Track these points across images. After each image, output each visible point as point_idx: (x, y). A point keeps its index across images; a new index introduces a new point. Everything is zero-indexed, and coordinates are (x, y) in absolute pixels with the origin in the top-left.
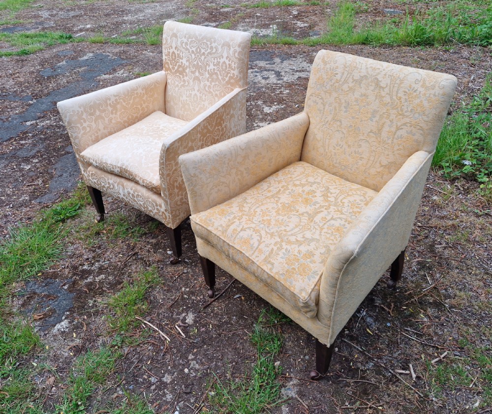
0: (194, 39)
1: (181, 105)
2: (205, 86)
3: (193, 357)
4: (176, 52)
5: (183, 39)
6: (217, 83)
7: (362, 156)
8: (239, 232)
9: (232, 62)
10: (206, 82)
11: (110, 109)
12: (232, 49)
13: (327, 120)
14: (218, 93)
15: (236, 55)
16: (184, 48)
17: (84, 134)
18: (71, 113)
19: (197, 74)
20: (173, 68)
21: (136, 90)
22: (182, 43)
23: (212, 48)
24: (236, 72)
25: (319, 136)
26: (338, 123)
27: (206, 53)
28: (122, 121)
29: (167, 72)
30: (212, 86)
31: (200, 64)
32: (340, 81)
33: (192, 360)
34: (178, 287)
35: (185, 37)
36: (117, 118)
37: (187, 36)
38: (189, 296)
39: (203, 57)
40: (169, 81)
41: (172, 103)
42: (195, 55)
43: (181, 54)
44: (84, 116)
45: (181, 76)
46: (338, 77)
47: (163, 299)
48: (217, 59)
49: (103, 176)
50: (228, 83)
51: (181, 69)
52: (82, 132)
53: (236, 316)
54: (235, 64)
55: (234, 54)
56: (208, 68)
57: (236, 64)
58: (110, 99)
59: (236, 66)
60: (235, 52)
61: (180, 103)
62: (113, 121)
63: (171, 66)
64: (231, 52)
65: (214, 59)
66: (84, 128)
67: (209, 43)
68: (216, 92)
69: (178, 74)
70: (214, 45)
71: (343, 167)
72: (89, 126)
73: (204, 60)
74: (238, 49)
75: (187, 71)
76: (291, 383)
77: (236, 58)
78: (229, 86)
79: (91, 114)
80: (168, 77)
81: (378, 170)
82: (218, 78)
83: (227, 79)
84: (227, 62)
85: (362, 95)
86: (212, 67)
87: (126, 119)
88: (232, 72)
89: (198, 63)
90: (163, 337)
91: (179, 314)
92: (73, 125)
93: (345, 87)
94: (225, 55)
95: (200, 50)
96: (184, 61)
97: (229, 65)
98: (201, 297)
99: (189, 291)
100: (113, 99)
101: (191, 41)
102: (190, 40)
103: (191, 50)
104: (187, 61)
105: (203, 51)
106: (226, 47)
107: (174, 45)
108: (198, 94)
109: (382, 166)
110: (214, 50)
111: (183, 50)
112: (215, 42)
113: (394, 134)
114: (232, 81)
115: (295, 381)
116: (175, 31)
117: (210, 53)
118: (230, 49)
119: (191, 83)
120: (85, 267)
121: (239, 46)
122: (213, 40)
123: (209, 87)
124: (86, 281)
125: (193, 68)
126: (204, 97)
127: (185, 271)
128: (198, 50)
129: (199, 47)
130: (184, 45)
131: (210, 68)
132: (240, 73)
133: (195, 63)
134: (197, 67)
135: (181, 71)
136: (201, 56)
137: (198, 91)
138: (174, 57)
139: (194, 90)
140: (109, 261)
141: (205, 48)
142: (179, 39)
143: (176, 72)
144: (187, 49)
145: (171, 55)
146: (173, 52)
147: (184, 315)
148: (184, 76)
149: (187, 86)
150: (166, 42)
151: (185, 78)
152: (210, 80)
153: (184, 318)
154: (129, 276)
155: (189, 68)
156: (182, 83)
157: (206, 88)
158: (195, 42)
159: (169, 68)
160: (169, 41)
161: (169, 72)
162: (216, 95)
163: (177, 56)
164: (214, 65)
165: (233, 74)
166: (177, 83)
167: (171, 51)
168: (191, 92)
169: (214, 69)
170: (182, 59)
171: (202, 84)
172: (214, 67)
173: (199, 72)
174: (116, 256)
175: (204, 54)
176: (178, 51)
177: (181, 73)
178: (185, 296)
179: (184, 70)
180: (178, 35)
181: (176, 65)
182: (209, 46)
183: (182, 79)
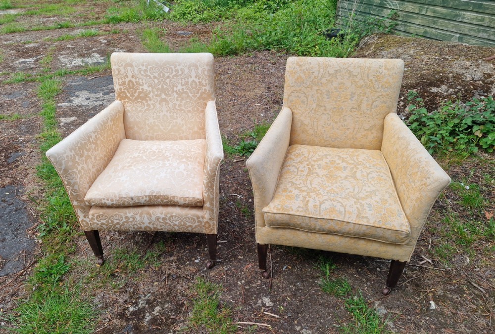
0: (154, 65)
1: (148, 128)
2: (174, 105)
3: (299, 327)
4: (134, 80)
5: (141, 67)
6: (188, 100)
7: (348, 127)
8: (320, 206)
9: (202, 80)
10: (175, 102)
11: (93, 146)
12: (200, 70)
13: (311, 108)
14: (190, 109)
15: (206, 73)
16: (142, 75)
17: (81, 177)
18: (66, 159)
19: (163, 96)
20: (133, 96)
21: (107, 122)
22: (140, 71)
23: (177, 71)
24: (208, 88)
25: (307, 121)
26: (323, 108)
27: (171, 76)
28: (103, 156)
29: (123, 101)
30: (183, 104)
31: (165, 87)
32: (318, 77)
33: (301, 329)
34: (234, 284)
35: (143, 65)
36: (99, 154)
37: (145, 64)
38: (250, 286)
39: (168, 81)
40: (128, 108)
41: (136, 129)
42: (158, 80)
43: (140, 81)
44: (77, 160)
45: (144, 102)
46: (316, 74)
47: (233, 298)
48: (185, 80)
49: (117, 213)
50: (200, 98)
51: (142, 95)
52: (79, 176)
53: (298, 282)
54: (205, 81)
55: (204, 72)
56: (175, 89)
57: (207, 81)
58: (91, 137)
59: (207, 82)
60: (203, 71)
61: (147, 126)
62: (98, 158)
63: (128, 95)
64: (200, 71)
65: (182, 80)
66: (80, 172)
67: (173, 67)
68: (189, 109)
69: (139, 100)
70: (178, 68)
71: (333, 139)
72: (83, 169)
73: (170, 83)
74: (207, 68)
75: (151, 95)
76: (376, 305)
77: (206, 75)
78: (202, 101)
79: (82, 156)
80: (125, 106)
81: (363, 134)
82: (188, 96)
83: (198, 95)
84: (197, 80)
85: (339, 84)
86: (180, 87)
87: (105, 153)
88: (204, 88)
89: (162, 86)
90: (263, 326)
91: (256, 303)
92: (70, 171)
93: (324, 80)
94: (193, 74)
95: (164, 75)
96: (145, 87)
97: (199, 82)
98: (259, 282)
99: (246, 282)
100: (93, 136)
101: (152, 68)
102: (149, 67)
103: (152, 76)
104: (149, 86)
105: (167, 75)
106: (193, 68)
107: (130, 74)
108: (168, 114)
109: (366, 130)
110: (180, 72)
111: (142, 77)
112: (179, 65)
113: (372, 106)
114: (204, 96)
115: (377, 303)
116: (128, 61)
117: (176, 75)
118: (198, 69)
119: (158, 105)
120: (131, 309)
121: (207, 65)
122: (177, 64)
123: (180, 105)
124: (147, 320)
125: (157, 91)
126: (175, 115)
127: (226, 269)
128: (161, 75)
129: (161, 72)
130: (142, 72)
131: (177, 89)
132: (211, 87)
133: (160, 87)
134: (163, 90)
135: (143, 97)
136: (166, 80)
137: (167, 111)
138: (131, 85)
139: (162, 112)
140: (149, 293)
141: (169, 72)
142: (135, 68)
143: (136, 99)
144: (147, 76)
145: (127, 83)
146: (130, 81)
147: (260, 301)
148: (147, 101)
149: (153, 109)
150: (119, 72)
151: (149, 102)
152: (179, 99)
153: (262, 303)
154: (183, 295)
155: (153, 92)
156: (146, 108)
157: (177, 107)
158: (156, 68)
159: (126, 97)
160: (123, 71)
161: (126, 100)
162: (189, 111)
163: (135, 84)
164: (182, 85)
165: (205, 89)
166: (139, 109)
167: (127, 80)
168: (158, 114)
169: (183, 89)
170: (142, 85)
171: (171, 104)
172: (182, 87)
173: (166, 94)
174: (153, 286)
175: (168, 77)
176: (135, 79)
177: (142, 99)
178: (247, 287)
179: (147, 95)
180: (134, 64)
181: (135, 93)
182: (174, 69)
183: (146, 104)
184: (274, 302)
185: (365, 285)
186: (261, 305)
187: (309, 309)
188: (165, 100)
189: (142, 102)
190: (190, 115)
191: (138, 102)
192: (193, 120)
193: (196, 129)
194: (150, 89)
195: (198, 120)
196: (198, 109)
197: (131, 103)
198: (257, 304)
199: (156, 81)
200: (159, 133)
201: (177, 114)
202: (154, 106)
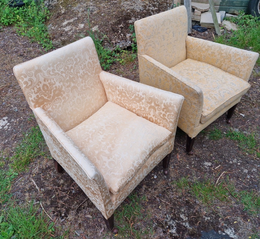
0: (58, 63)
4: (47, 83)
5: (49, 69)
6: (89, 79)
8: (221, 96)
9: (94, 59)
10: (81, 85)
12: (90, 51)
13: (158, 49)
16: (52, 75)
19: (72, 85)
20: (50, 96)
22: (49, 72)
23: (76, 60)
25: (158, 58)
26: (163, 47)
27: (73, 66)
29: (42, 106)
30: (87, 84)
31: (71, 76)
32: (157, 29)
33: (232, 162)
34: (187, 170)
35: (50, 67)
37: (51, 64)
39: (72, 71)
40: (49, 109)
42: (65, 73)
43: (52, 81)
45: (60, 97)
47: (197, 176)
51: (57, 92)
53: (203, 145)
54: (96, 59)
55: (93, 52)
56: (79, 75)
61: (68, 115)
63: (46, 98)
64: (91, 53)
65: (81, 66)
67: (72, 58)
68: (91, 85)
69: (56, 98)
70: (76, 57)
73: (74, 72)
75: (63, 89)
76: (233, 129)
78: (96, 75)
82: (88, 76)
83: (94, 72)
84: (91, 61)
86: (81, 72)
89: (70, 77)
90: (223, 175)
93: (160, 30)
94: (87, 57)
95: (68, 67)
96: (58, 84)
97: (93, 61)
101: (57, 65)
102: (55, 66)
103: (60, 72)
104: (60, 83)
105: (70, 66)
106: (86, 52)
107: (42, 79)
108: (80, 97)
110: (78, 60)
111: (53, 77)
112: (76, 54)
114: (97, 70)
116: (36, 68)
117: (76, 64)
118: (89, 52)
119: (71, 94)
122: (74, 54)
123: (85, 86)
125: (67, 83)
126: (84, 95)
128: (66, 68)
129: (65, 66)
130: (51, 73)
133: (68, 78)
134: (71, 80)
135: (59, 93)
136: (70, 71)
137: (78, 95)
138: (46, 88)
139: (75, 97)
140: (165, 214)
141: (71, 63)
142: (44, 71)
143: (53, 98)
144: (56, 74)
145: (41, 89)
146: (44, 85)
147: (206, 167)
148: (62, 95)
149: (68, 99)
150: (32, 82)
151: (64, 95)
152: (83, 81)
153: (208, 166)
154: (180, 198)
155: (64, 86)
156: (63, 101)
157: (84, 88)
158: (60, 64)
159: (45, 100)
160: (35, 79)
161: (45, 103)
162: (92, 87)
163: (48, 85)
164: (82, 69)
165: (97, 65)
166: (58, 105)
167: (41, 86)
168: (73, 101)
169: (84, 72)
170: (55, 84)
171: (79, 88)
172: (83, 71)
173: (74, 82)
174: (160, 210)
175: (72, 67)
176: (48, 81)
177: (58, 95)
178: (193, 166)
179: (60, 90)
180: (42, 69)
181: (51, 93)
182: (73, 59)
183: (62, 98)
184: (209, 161)
185: (219, 125)
186: (209, 168)
187: (222, 152)
188: (75, 87)
189: (58, 98)
190: (93, 89)
191: (56, 100)
192: (96, 92)
193: (99, 97)
194: (61, 83)
195: (99, 90)
196: (96, 82)
197: (50, 104)
198: (207, 169)
199: (64, 75)
200: (78, 115)
201: (85, 93)
202: (67, 95)
